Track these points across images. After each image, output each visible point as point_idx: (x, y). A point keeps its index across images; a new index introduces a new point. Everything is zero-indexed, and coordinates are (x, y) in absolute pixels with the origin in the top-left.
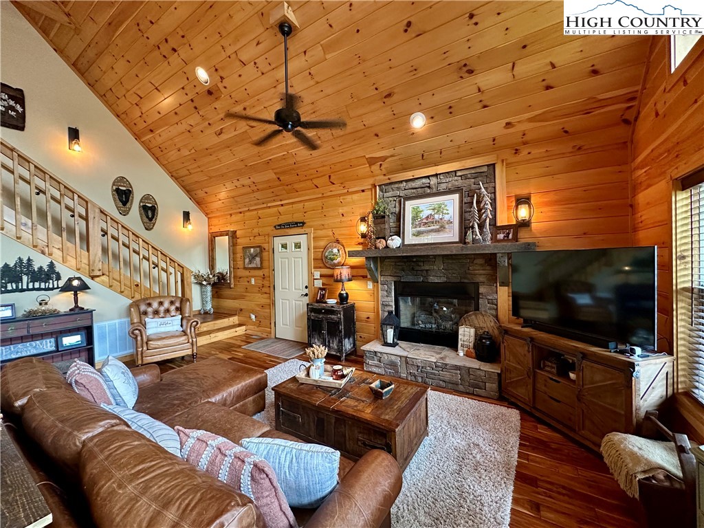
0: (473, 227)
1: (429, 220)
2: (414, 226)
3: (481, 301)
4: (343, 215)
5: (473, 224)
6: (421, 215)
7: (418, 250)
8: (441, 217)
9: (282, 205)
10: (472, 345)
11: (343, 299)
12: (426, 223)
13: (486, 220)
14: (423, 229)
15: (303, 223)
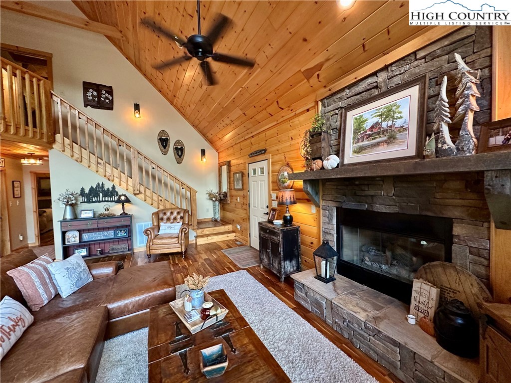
0: (438, 131)
1: (376, 130)
3: (455, 247)
4: (292, 138)
5: (439, 126)
6: (365, 125)
8: (390, 123)
9: (253, 137)
10: (431, 312)
11: (288, 221)
12: (370, 135)
13: (465, 115)
14: (366, 143)
15: (265, 150)
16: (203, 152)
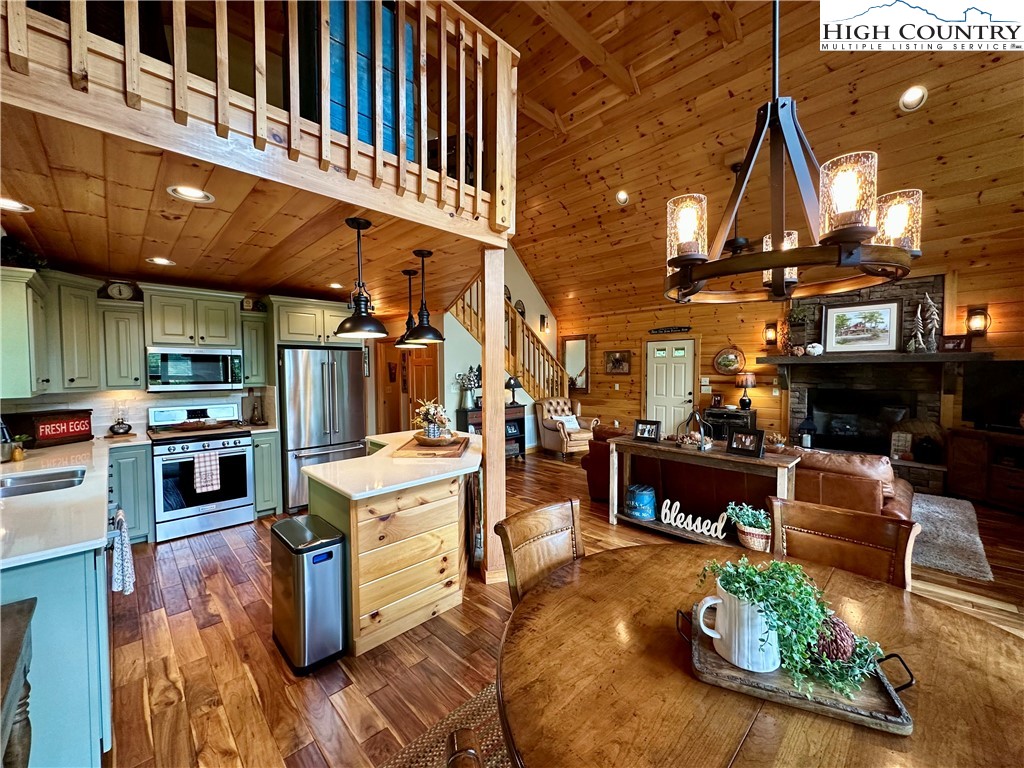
0: (916, 336)
1: (858, 329)
2: (838, 333)
3: (919, 408)
4: (742, 321)
5: (916, 334)
6: (848, 323)
7: (848, 358)
8: (873, 325)
9: (660, 309)
10: (908, 449)
11: (745, 404)
12: (854, 331)
13: (931, 330)
14: (850, 337)
15: (689, 328)
16: (543, 318)
